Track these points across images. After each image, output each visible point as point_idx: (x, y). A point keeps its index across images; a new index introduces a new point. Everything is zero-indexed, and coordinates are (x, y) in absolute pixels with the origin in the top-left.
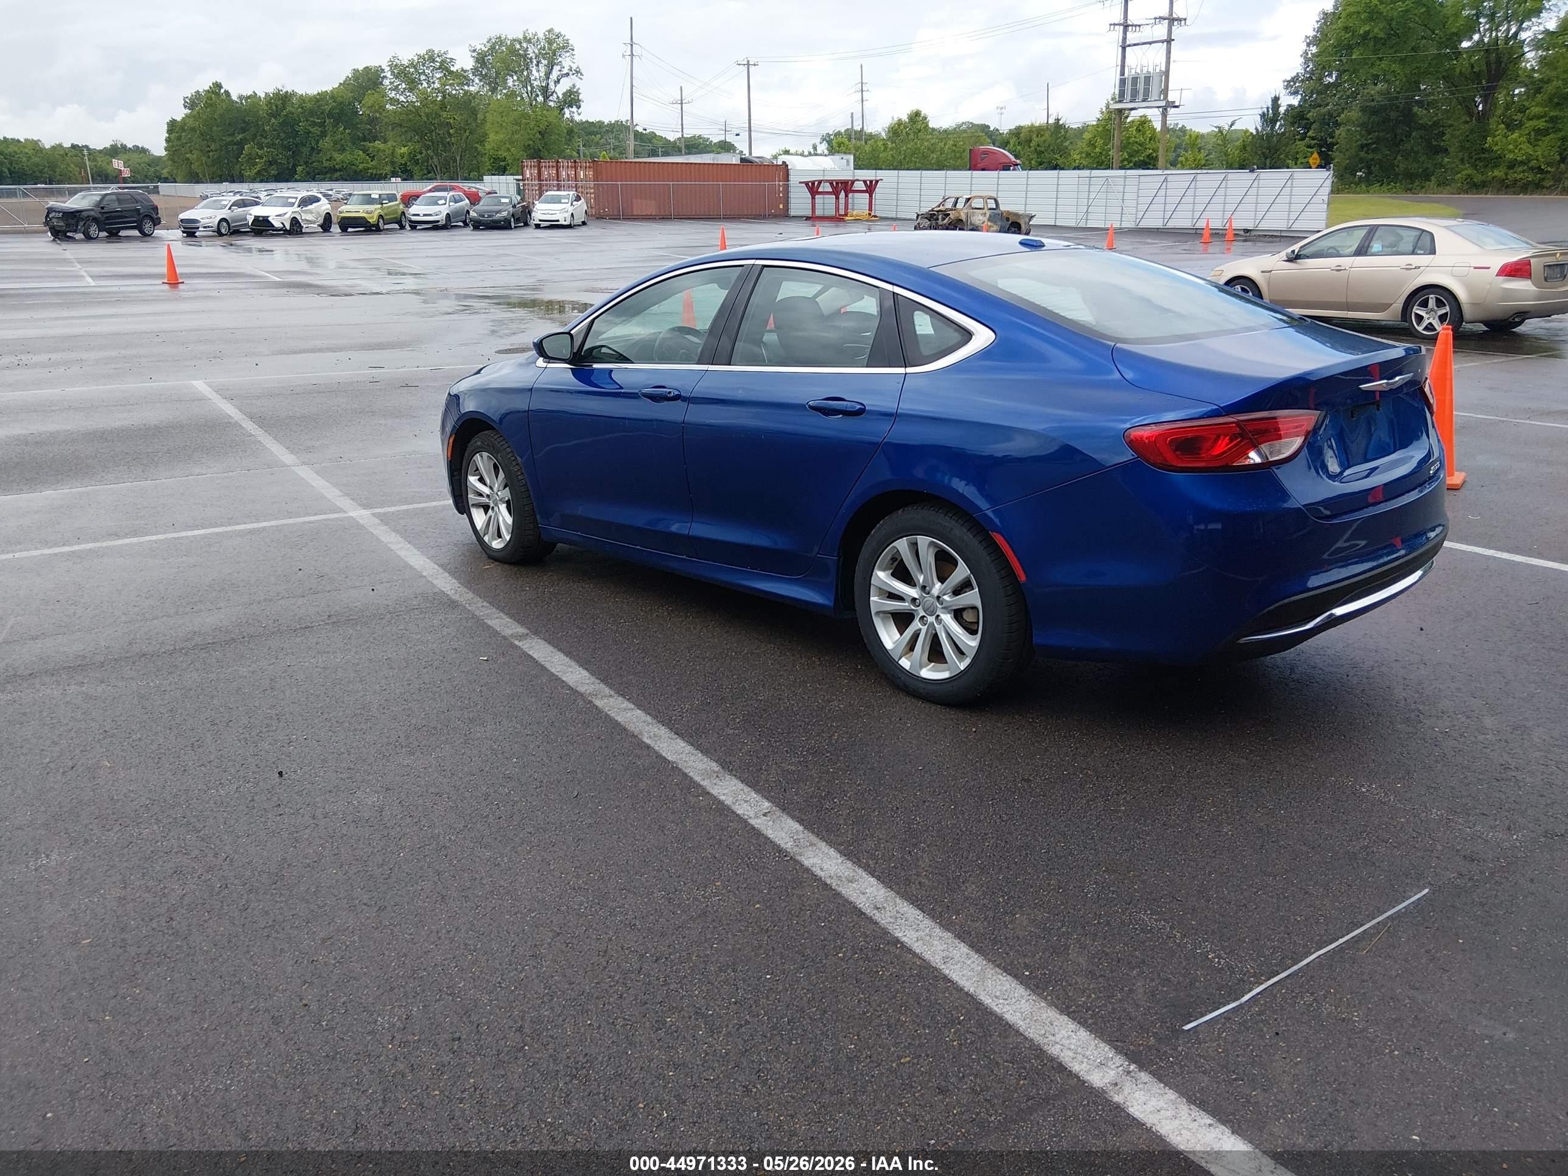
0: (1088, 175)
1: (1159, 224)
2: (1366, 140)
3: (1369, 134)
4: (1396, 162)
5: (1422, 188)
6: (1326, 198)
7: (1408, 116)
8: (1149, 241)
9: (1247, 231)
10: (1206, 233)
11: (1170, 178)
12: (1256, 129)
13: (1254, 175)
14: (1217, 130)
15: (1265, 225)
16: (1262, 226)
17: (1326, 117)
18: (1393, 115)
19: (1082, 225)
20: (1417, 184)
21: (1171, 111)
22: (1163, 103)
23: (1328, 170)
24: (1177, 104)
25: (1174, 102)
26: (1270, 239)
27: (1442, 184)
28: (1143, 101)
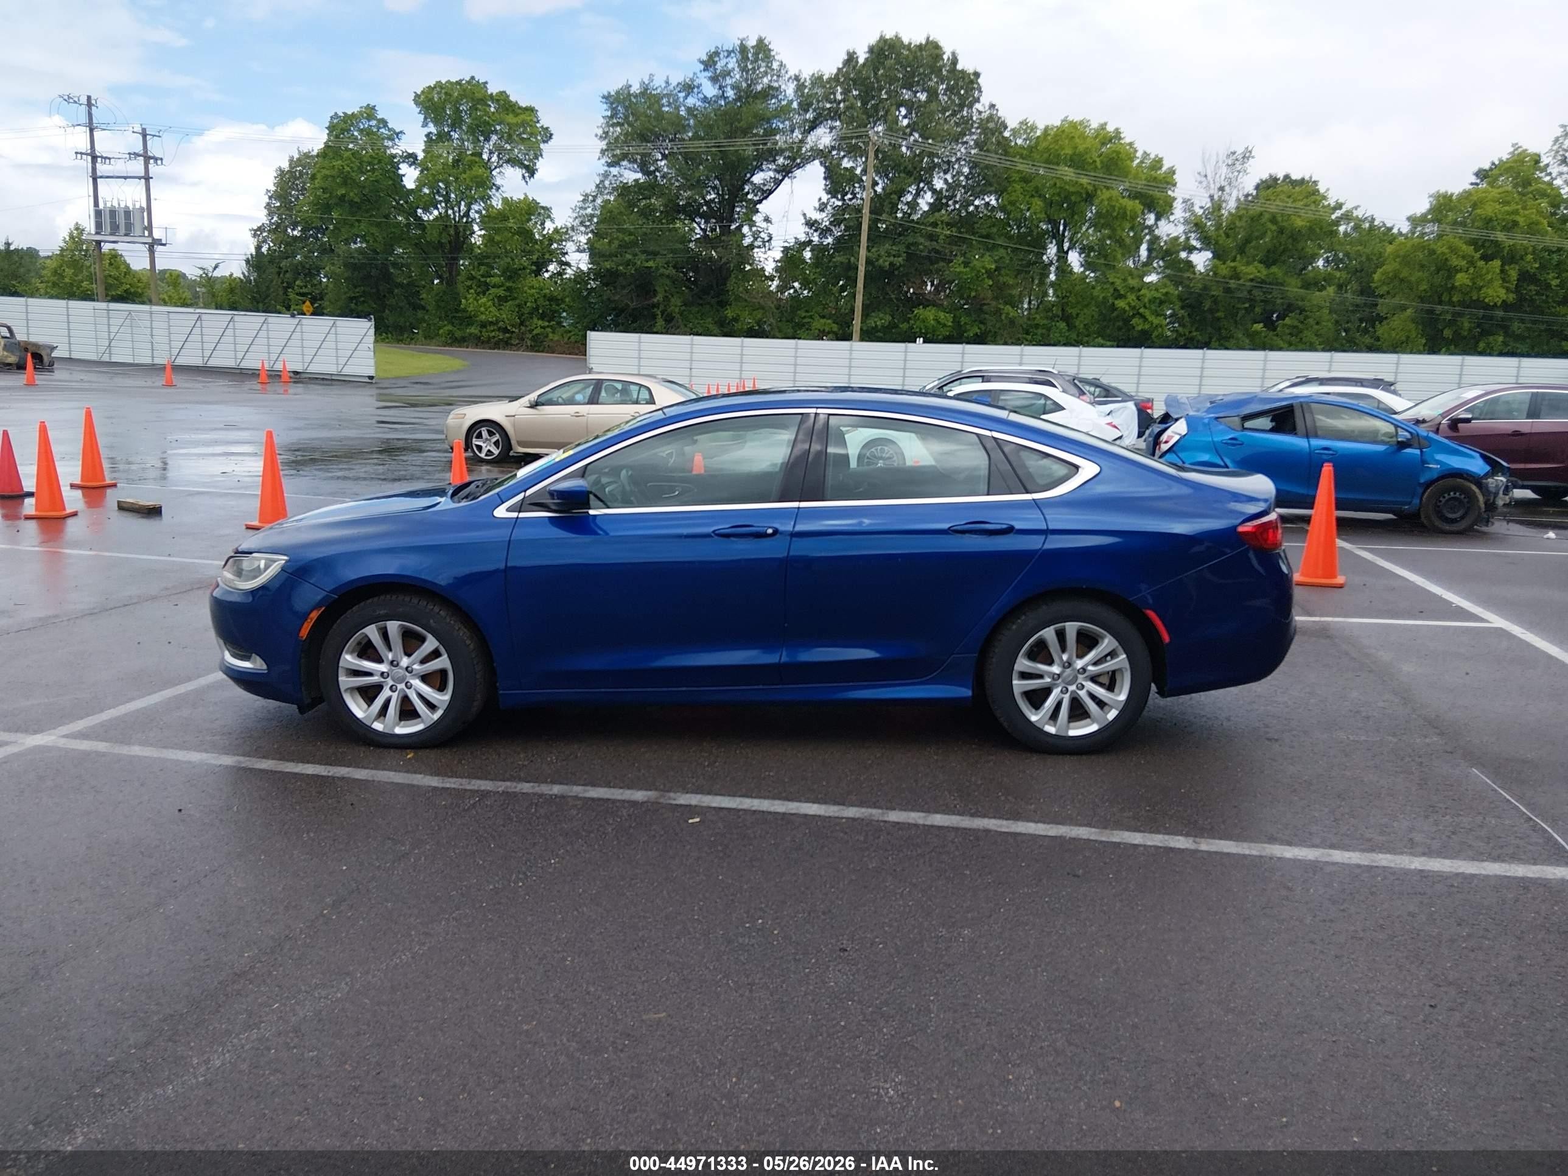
0: (105, 307)
1: (198, 362)
2: (354, 293)
3: (355, 287)
4: (384, 315)
5: (412, 339)
6: (371, 346)
7: (386, 277)
8: (200, 378)
9: (296, 373)
10: (263, 375)
11: (204, 317)
12: (243, 273)
13: (295, 321)
14: (201, 272)
15: (314, 368)
16: (312, 369)
17: (299, 268)
18: (374, 272)
19: (106, 358)
20: (406, 336)
21: (158, 249)
22: (150, 240)
23: (370, 320)
24: (164, 242)
25: (161, 240)
26: (322, 382)
27: (429, 337)
28: (126, 235)
